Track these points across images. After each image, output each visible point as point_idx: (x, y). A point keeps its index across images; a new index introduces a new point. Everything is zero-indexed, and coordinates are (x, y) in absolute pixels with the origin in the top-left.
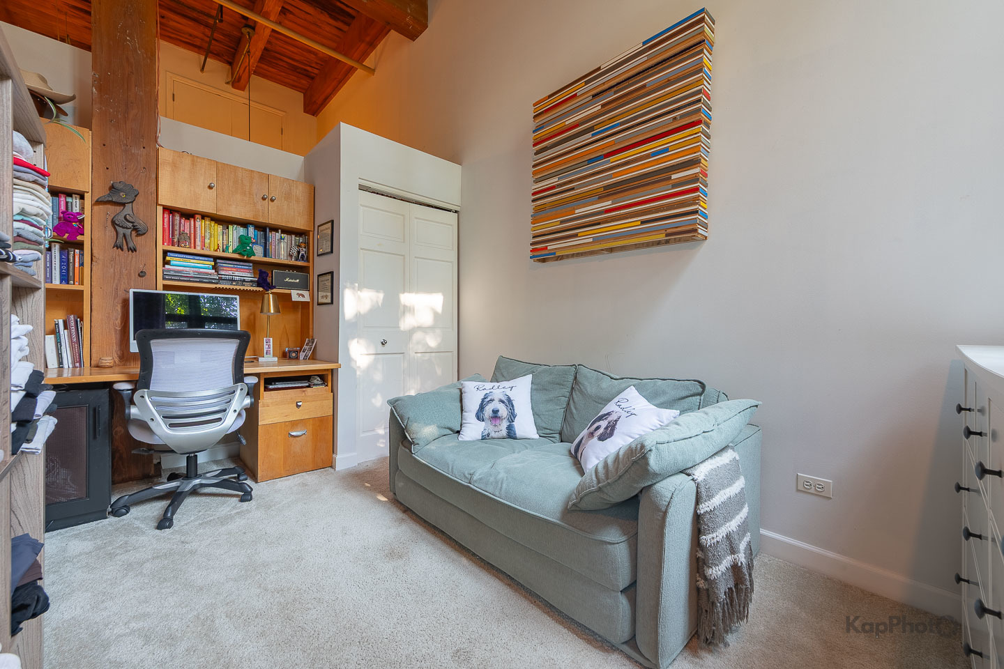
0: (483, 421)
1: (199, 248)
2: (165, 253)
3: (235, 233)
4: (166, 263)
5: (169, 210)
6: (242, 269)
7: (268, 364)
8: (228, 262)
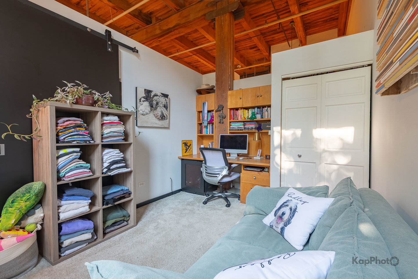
0: (275, 216)
1: (240, 119)
2: (230, 122)
3: (250, 111)
4: (230, 125)
5: (231, 109)
6: (252, 124)
7: (256, 161)
8: (248, 122)
